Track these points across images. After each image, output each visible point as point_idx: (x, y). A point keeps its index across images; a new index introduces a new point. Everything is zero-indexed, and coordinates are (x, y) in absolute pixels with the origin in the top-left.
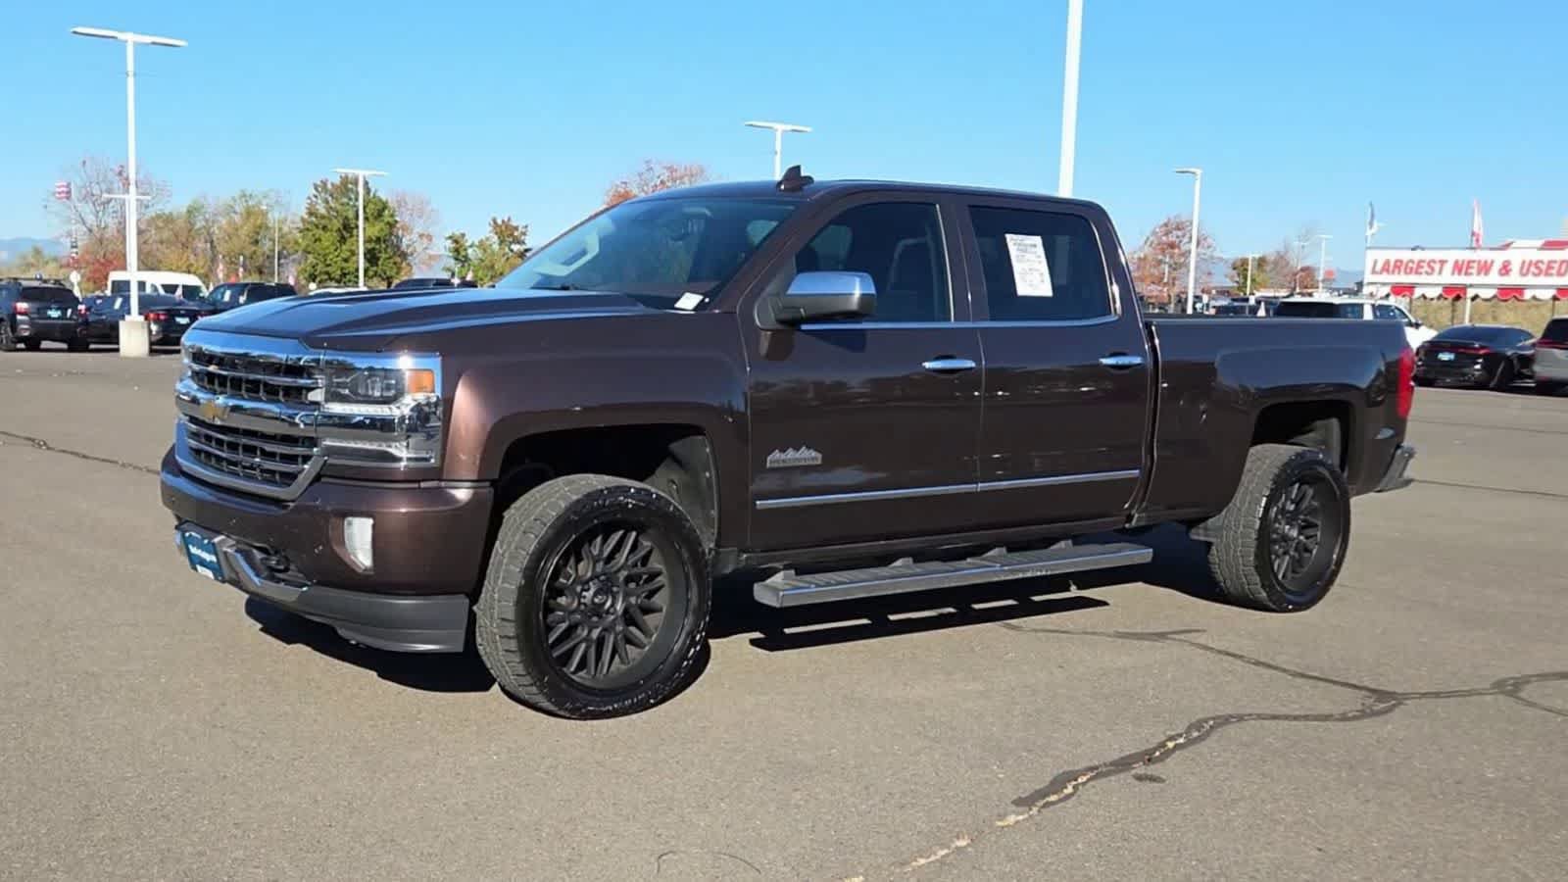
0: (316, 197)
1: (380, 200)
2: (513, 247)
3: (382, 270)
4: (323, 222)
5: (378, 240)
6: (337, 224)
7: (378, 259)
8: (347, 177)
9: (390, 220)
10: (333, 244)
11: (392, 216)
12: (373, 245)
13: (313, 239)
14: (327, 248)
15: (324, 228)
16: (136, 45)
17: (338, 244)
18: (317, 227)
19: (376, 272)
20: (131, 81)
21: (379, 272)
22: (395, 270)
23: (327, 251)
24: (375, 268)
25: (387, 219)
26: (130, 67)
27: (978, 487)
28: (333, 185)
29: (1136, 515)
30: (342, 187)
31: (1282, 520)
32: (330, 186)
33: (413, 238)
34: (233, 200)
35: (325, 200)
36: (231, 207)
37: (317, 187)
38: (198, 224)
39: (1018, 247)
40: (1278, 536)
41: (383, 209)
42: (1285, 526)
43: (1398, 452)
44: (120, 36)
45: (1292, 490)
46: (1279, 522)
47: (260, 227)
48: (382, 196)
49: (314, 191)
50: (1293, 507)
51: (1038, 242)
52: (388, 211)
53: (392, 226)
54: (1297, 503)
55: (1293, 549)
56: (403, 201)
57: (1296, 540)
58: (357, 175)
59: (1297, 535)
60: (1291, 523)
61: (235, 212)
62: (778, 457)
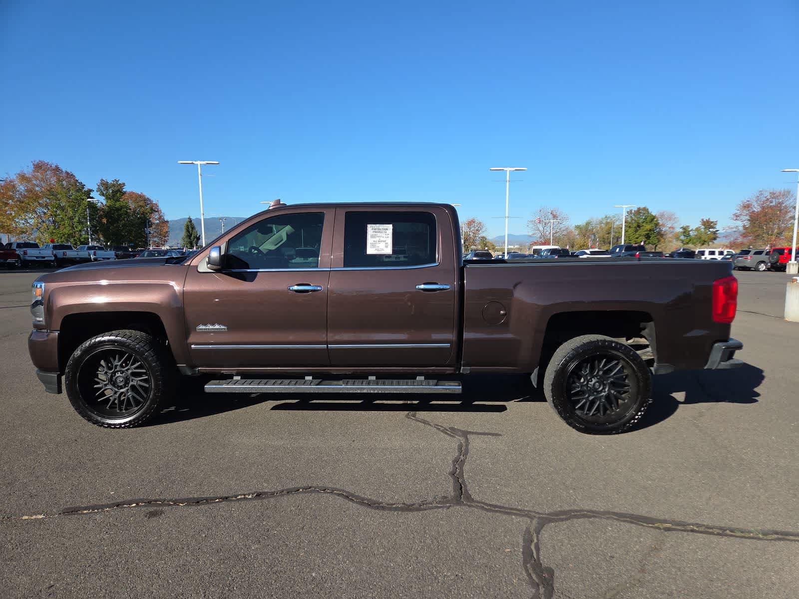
0: (628, 216)
1: (653, 216)
2: (711, 230)
3: (652, 241)
4: (629, 225)
5: (650, 230)
6: (635, 225)
7: (650, 237)
8: (639, 208)
10: (632, 233)
11: (657, 221)
12: (648, 232)
15: (630, 227)
16: (510, 171)
17: (635, 232)
18: (627, 226)
20: (508, 183)
21: (650, 242)
22: (657, 241)
23: (630, 235)
25: (655, 222)
26: (508, 179)
27: (327, 347)
28: (635, 211)
29: (462, 368)
30: (639, 211)
31: (593, 379)
32: (633, 212)
33: (667, 228)
34: (602, 219)
35: (631, 217)
36: (601, 221)
37: (628, 212)
38: (589, 228)
39: (374, 230)
40: (589, 388)
41: (654, 218)
42: (594, 384)
43: (716, 345)
44: (505, 169)
45: (600, 362)
46: (590, 380)
47: (611, 228)
48: (654, 214)
49: (627, 214)
50: (601, 373)
51: (390, 227)
52: (655, 219)
53: (657, 225)
54: (605, 370)
55: (604, 397)
56: (662, 215)
57: (606, 393)
58: (644, 206)
59: (608, 390)
60: (601, 382)
61: (603, 223)
62: (202, 327)
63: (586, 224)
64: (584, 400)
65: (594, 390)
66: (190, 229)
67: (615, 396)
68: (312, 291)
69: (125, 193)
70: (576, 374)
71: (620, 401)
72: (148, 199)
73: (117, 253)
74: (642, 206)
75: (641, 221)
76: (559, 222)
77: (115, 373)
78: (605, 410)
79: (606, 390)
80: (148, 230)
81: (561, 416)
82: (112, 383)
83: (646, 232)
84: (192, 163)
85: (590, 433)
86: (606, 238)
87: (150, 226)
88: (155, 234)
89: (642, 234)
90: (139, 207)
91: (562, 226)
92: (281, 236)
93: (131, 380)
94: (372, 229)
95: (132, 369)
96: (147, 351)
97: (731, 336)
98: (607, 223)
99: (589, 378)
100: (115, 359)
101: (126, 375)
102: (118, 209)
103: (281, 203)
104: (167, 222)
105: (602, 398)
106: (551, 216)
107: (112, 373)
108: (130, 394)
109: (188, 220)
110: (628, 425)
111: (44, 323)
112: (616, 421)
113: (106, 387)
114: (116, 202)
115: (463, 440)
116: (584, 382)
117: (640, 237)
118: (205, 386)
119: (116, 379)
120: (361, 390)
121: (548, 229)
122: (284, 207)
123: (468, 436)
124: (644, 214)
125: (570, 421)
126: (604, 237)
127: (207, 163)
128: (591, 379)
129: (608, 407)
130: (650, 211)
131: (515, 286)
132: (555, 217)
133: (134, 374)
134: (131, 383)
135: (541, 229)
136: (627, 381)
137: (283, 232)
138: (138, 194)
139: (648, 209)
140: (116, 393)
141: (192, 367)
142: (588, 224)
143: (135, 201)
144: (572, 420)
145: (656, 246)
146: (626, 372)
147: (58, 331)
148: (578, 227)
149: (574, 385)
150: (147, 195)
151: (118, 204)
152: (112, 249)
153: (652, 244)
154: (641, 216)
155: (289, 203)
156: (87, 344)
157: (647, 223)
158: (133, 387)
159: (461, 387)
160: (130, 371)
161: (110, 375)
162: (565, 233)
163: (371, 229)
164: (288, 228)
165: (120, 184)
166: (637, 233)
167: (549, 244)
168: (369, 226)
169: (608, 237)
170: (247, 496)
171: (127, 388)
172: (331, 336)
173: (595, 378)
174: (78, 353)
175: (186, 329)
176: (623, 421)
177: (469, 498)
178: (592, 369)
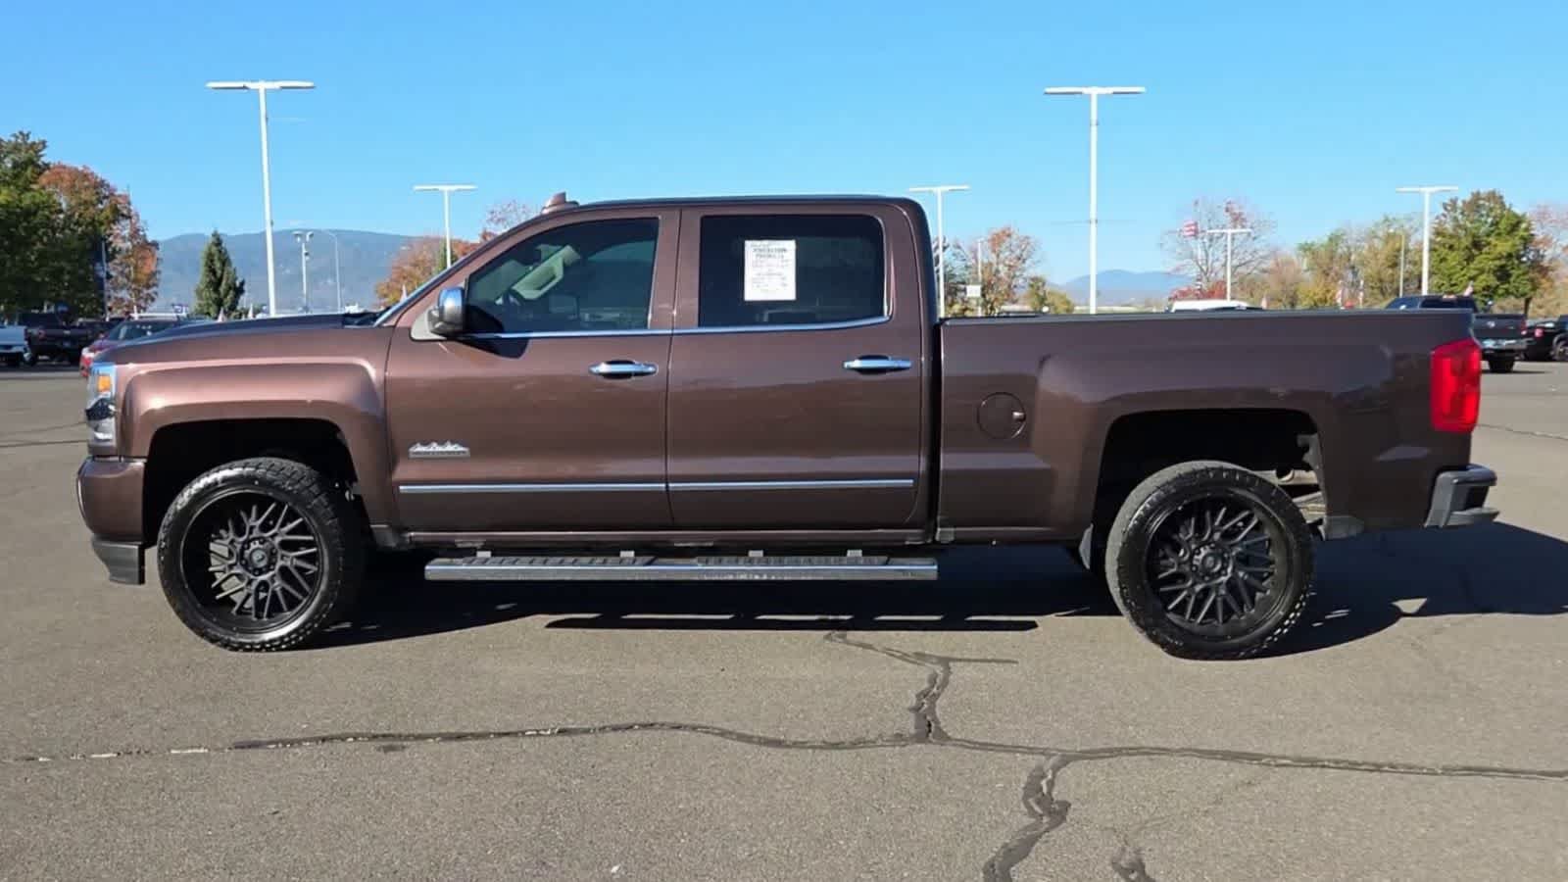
0: (1444, 216)
1: (1515, 215)
3: (1514, 287)
4: (1450, 242)
5: (1510, 256)
6: (1466, 242)
7: (1509, 276)
8: (1478, 193)
9: (1525, 234)
10: (1460, 263)
11: (1527, 230)
12: (1503, 262)
13: (1438, 259)
14: (1454, 267)
15: (1451, 247)
16: (1099, 96)
17: (1465, 263)
18: (1444, 245)
19: (1507, 290)
20: (1094, 129)
21: (1512, 288)
22: (1529, 287)
23: (1452, 271)
24: (1506, 286)
25: (1521, 233)
26: (1094, 117)
27: (667, 487)
28: (1464, 202)
29: (939, 530)
30: (1475, 204)
31: (1202, 549)
32: (1460, 204)
33: (1559, 251)
34: (1377, 225)
35: (1455, 219)
36: (1373, 232)
37: (1445, 206)
38: (1340, 251)
39: (760, 253)
40: (1194, 569)
41: (1519, 223)
42: (1205, 558)
43: (1442, 476)
44: (1085, 90)
45: (1214, 516)
46: (1197, 551)
47: (1399, 250)
48: (1518, 210)
49: (1442, 211)
50: (1217, 536)
51: (790, 246)
52: (1523, 226)
53: (1527, 240)
54: (1226, 531)
55: (1223, 586)
56: (1543, 215)
57: (1229, 575)
58: (1491, 189)
59: (1233, 571)
60: (1219, 554)
61: (1376, 237)
62: (420, 448)
63: (1331, 239)
64: (1185, 593)
65: (1206, 573)
66: (218, 265)
67: (1246, 583)
68: (637, 374)
69: (47, 166)
70: (1167, 536)
71: (1259, 595)
72: (103, 181)
73: (30, 331)
74: (1484, 190)
75: (1484, 229)
76: (1249, 234)
77: (248, 542)
78: (1228, 612)
79: (1229, 570)
80: (102, 269)
81: (1138, 624)
82: (244, 562)
83: (1498, 263)
84: (244, 88)
85: (1195, 658)
86: (1387, 279)
87: (111, 257)
88: (122, 280)
89: (1487, 268)
90: (80, 204)
91: (1257, 245)
92: (552, 269)
93: (279, 556)
94: (755, 250)
95: (281, 533)
96: (316, 497)
97: (1474, 459)
98: (1389, 237)
99: (1193, 547)
100: (249, 515)
101: (270, 547)
102: (28, 213)
103: (568, 199)
104: (155, 244)
105: (1221, 587)
106: (1226, 218)
107: (244, 543)
108: (278, 585)
109: (211, 240)
110: (1270, 638)
111: (114, 444)
112: (1246, 632)
113: (233, 572)
114: (22, 193)
115: (939, 670)
116: (1184, 555)
117: (1482, 277)
118: (427, 567)
119: (251, 554)
120: (734, 575)
121: (1220, 254)
122: (576, 209)
123: (951, 664)
124: (1491, 209)
125: (1154, 633)
126: (1383, 276)
127: (283, 88)
128: (1198, 548)
129: (1234, 605)
130: (1507, 202)
131: (1043, 361)
132: (1238, 219)
133: (287, 545)
134: (280, 563)
135: (1200, 253)
136: (1271, 553)
137: (557, 260)
138: (76, 170)
139: (1501, 197)
140: (250, 582)
141: (400, 530)
142: (1334, 239)
143: (73, 190)
144: (1158, 630)
145: (1528, 301)
146: (1268, 533)
147: (144, 457)
148: (1306, 249)
149: (1163, 562)
150: (100, 172)
151: (27, 200)
152: (16, 323)
153: (1517, 297)
154: (1482, 216)
155: (583, 201)
156: (200, 484)
157: (1499, 234)
158: (284, 571)
159: (935, 567)
160: (278, 540)
161: (239, 546)
162: (1269, 264)
163: (752, 248)
164: (567, 252)
165: (34, 143)
166: (1472, 266)
167: (1223, 296)
168: (749, 244)
169: (1392, 275)
170: (542, 732)
171: (271, 573)
172: (676, 466)
173: (1207, 547)
174: (184, 499)
175: (390, 455)
176: (1258, 631)
177: (943, 738)
178: (1200, 529)
